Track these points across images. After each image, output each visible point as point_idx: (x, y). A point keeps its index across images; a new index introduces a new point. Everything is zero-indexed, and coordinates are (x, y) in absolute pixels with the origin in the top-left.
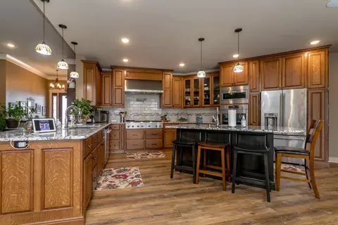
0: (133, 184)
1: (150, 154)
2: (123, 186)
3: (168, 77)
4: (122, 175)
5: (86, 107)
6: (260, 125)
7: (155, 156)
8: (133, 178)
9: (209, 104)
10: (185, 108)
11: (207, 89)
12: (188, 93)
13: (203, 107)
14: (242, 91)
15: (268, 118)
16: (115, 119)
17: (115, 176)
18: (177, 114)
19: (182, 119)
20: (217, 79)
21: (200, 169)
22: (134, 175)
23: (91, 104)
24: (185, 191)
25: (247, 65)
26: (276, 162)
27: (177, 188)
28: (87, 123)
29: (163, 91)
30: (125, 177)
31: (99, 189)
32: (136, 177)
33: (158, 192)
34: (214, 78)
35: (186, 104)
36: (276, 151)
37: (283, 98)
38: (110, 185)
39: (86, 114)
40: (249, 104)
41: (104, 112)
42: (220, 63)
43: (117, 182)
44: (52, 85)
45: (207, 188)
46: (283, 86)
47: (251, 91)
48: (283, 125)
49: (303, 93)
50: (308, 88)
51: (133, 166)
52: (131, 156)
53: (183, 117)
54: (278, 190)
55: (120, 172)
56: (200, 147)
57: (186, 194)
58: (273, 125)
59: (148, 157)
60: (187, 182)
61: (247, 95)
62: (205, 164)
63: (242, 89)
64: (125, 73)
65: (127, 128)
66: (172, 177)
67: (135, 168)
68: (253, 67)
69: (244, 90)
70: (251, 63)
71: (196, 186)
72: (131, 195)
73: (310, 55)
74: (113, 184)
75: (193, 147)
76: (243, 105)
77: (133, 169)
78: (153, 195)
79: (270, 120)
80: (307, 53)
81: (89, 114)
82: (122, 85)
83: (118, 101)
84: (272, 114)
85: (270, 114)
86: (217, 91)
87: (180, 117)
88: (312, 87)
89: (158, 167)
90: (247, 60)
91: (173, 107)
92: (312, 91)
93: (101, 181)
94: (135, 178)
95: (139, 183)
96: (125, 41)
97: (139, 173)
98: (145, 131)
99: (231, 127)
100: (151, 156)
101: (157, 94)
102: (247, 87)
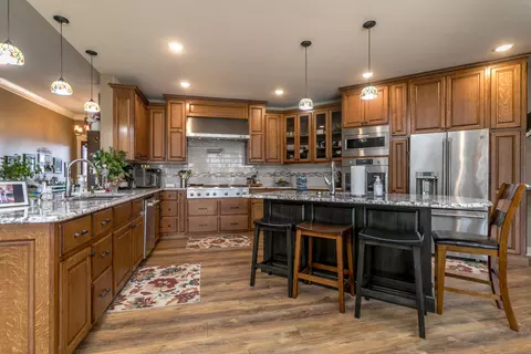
0: (182, 298)
1: (227, 240)
2: (163, 301)
3: (259, 114)
4: (168, 280)
5: (116, 163)
6: (408, 192)
7: (233, 244)
8: (184, 286)
9: (324, 157)
10: (285, 163)
11: (320, 132)
12: (290, 140)
13: (316, 162)
14: (379, 135)
15: (421, 180)
16: (170, 183)
17: (156, 281)
18: (274, 175)
19: (281, 183)
20: (337, 116)
21: (300, 271)
22: (190, 278)
23: (127, 158)
24: (272, 314)
25: (386, 92)
26: (436, 255)
27: (256, 307)
28: (120, 189)
29: (248, 137)
30: (173, 282)
31: (118, 308)
32: (191, 283)
33: (221, 314)
34: (333, 114)
35: (288, 157)
36: (436, 240)
37: (447, 145)
38: (140, 300)
39: (116, 174)
40: (390, 157)
41: (153, 171)
42: (341, 89)
43: (155, 292)
44: (78, 128)
45: (311, 308)
46: (448, 125)
47: (393, 135)
48: (448, 192)
49: (482, 137)
50: (491, 129)
51: (190, 263)
52: (195, 244)
53: (284, 179)
54: (440, 312)
55: (167, 273)
56: (299, 233)
57: (271, 319)
58: (431, 193)
59: (223, 245)
60: (277, 294)
61: (387, 141)
62: (310, 262)
63: (379, 131)
64: (188, 106)
65: (189, 196)
66: (252, 284)
67: (195, 266)
68: (397, 94)
69: (383, 133)
70: (393, 87)
71: (293, 301)
72: (172, 321)
73: (494, 71)
74: (146, 297)
75: (289, 231)
76: (381, 159)
77: (190, 268)
78: (210, 322)
79: (426, 185)
80: (490, 67)
81: (122, 175)
82: (183, 126)
83: (176, 152)
84: (429, 174)
85: (425, 174)
86: (337, 136)
87: (278, 179)
88: (499, 126)
89: (236, 264)
90: (387, 83)
91: (267, 162)
92: (498, 134)
93: (126, 292)
94: (189, 286)
95: (191, 296)
96: (176, 47)
97: (198, 276)
98: (219, 203)
99: (355, 196)
100: (228, 243)
101: (239, 140)
102: (387, 128)
